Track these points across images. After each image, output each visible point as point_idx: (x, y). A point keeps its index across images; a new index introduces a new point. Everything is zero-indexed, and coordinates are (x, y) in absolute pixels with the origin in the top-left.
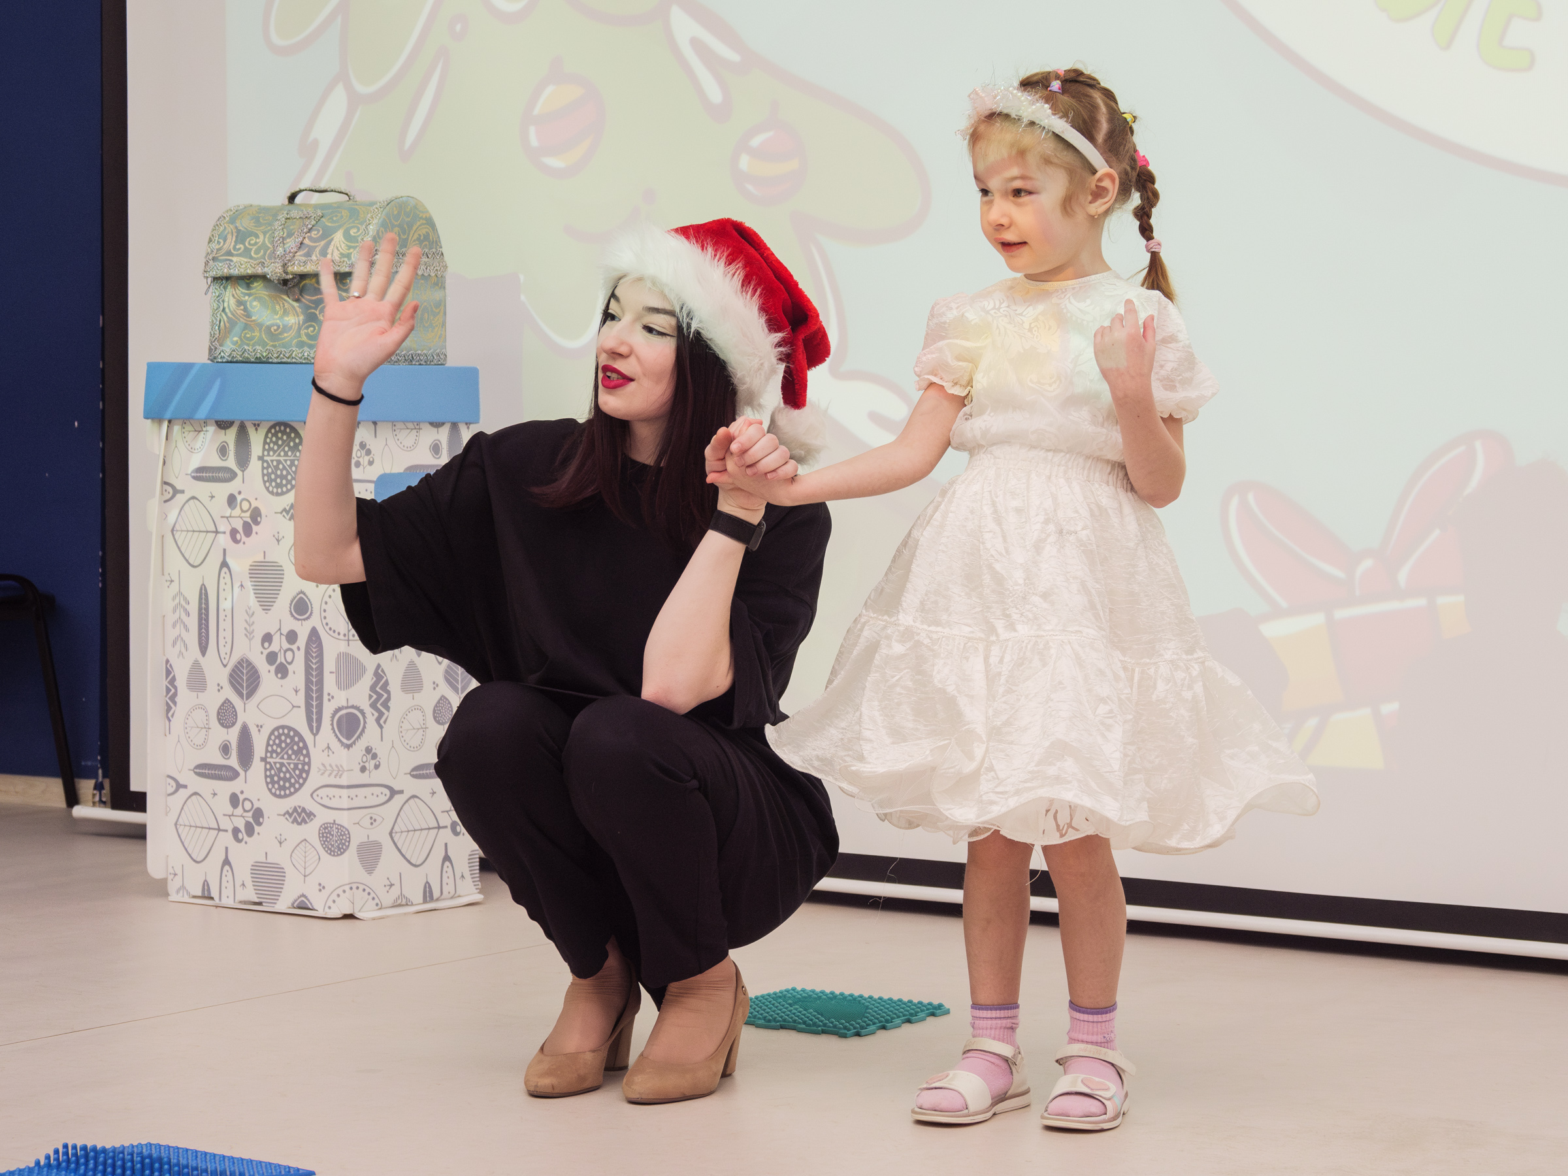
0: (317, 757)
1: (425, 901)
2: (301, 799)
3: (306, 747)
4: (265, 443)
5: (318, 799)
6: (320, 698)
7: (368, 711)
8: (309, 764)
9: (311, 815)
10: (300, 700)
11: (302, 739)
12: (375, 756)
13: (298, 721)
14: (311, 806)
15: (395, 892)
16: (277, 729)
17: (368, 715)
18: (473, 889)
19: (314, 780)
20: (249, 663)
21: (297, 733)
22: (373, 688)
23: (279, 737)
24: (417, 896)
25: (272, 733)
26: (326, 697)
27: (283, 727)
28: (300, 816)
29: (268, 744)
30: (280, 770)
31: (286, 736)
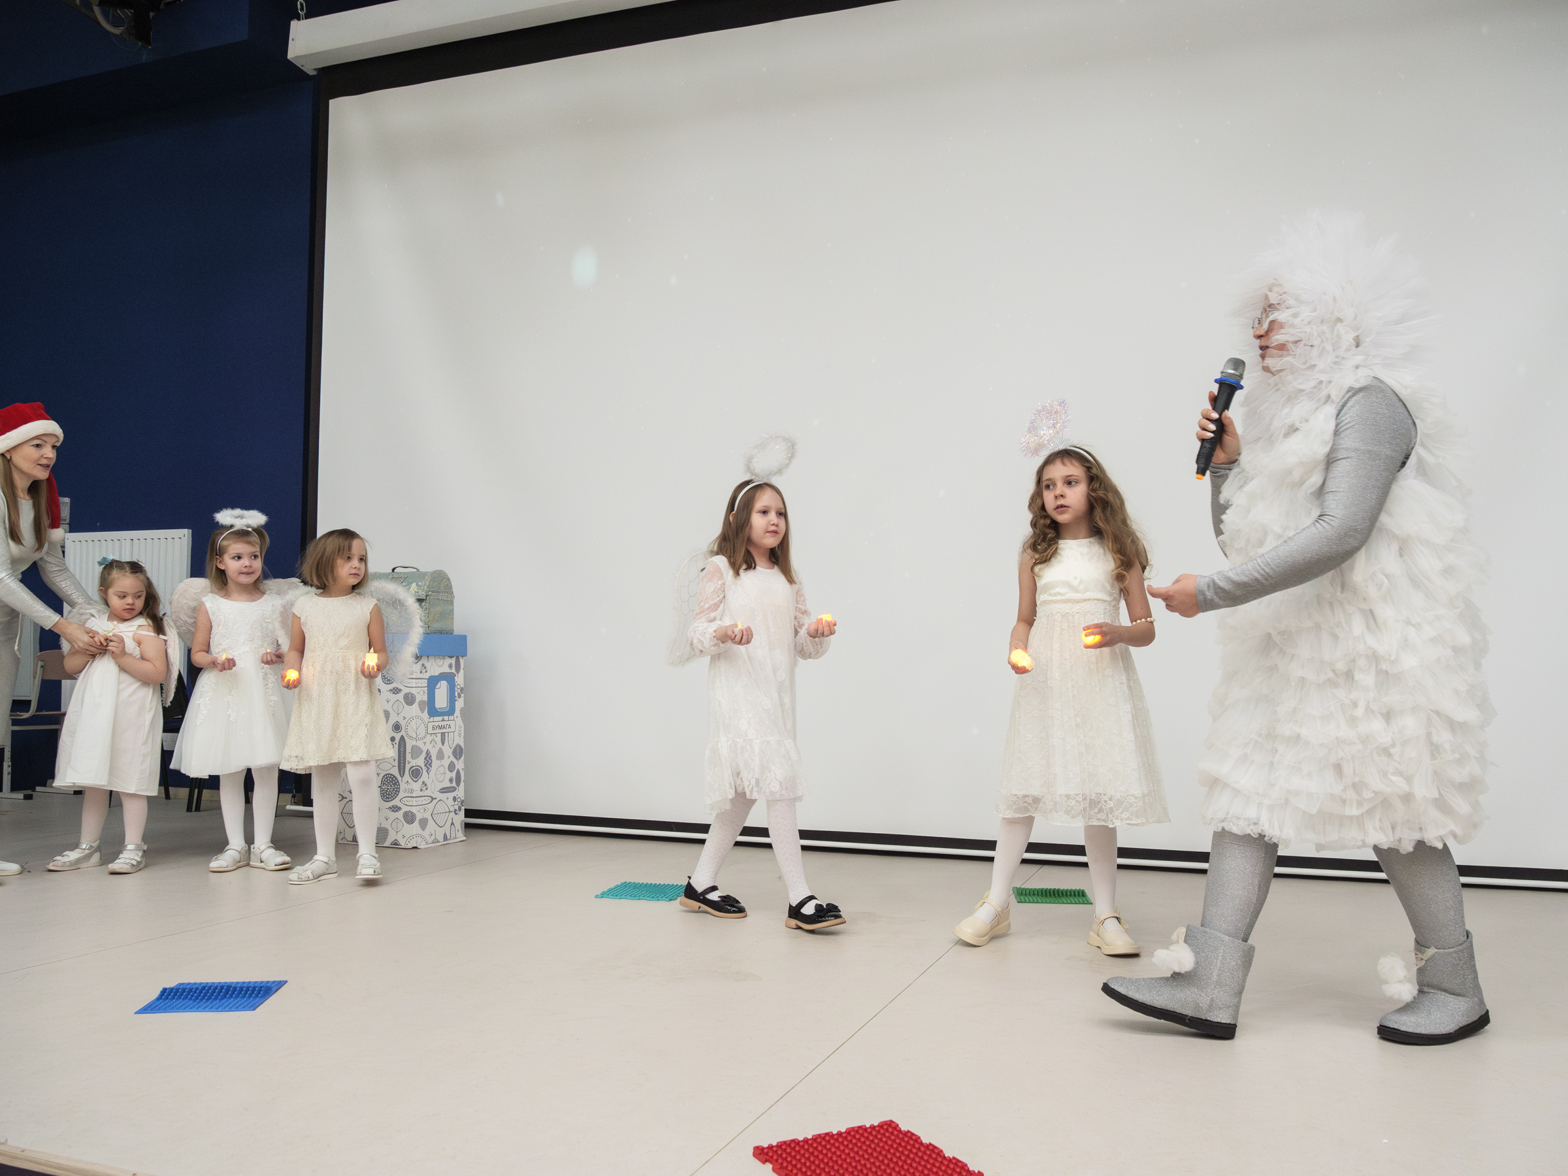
0: (403, 786)
1: (444, 841)
2: (396, 802)
3: (398, 782)
5: (403, 802)
6: (405, 763)
7: (424, 767)
8: (399, 788)
9: (400, 809)
10: (396, 763)
11: (396, 779)
12: (426, 785)
13: (395, 772)
14: (399, 805)
15: (433, 838)
16: (386, 775)
17: (424, 769)
18: (462, 835)
19: (401, 794)
21: (394, 776)
22: (425, 759)
23: (387, 778)
24: (441, 839)
25: (384, 776)
26: (407, 762)
27: (389, 774)
28: (396, 809)
29: (382, 781)
30: (387, 791)
31: (390, 778)
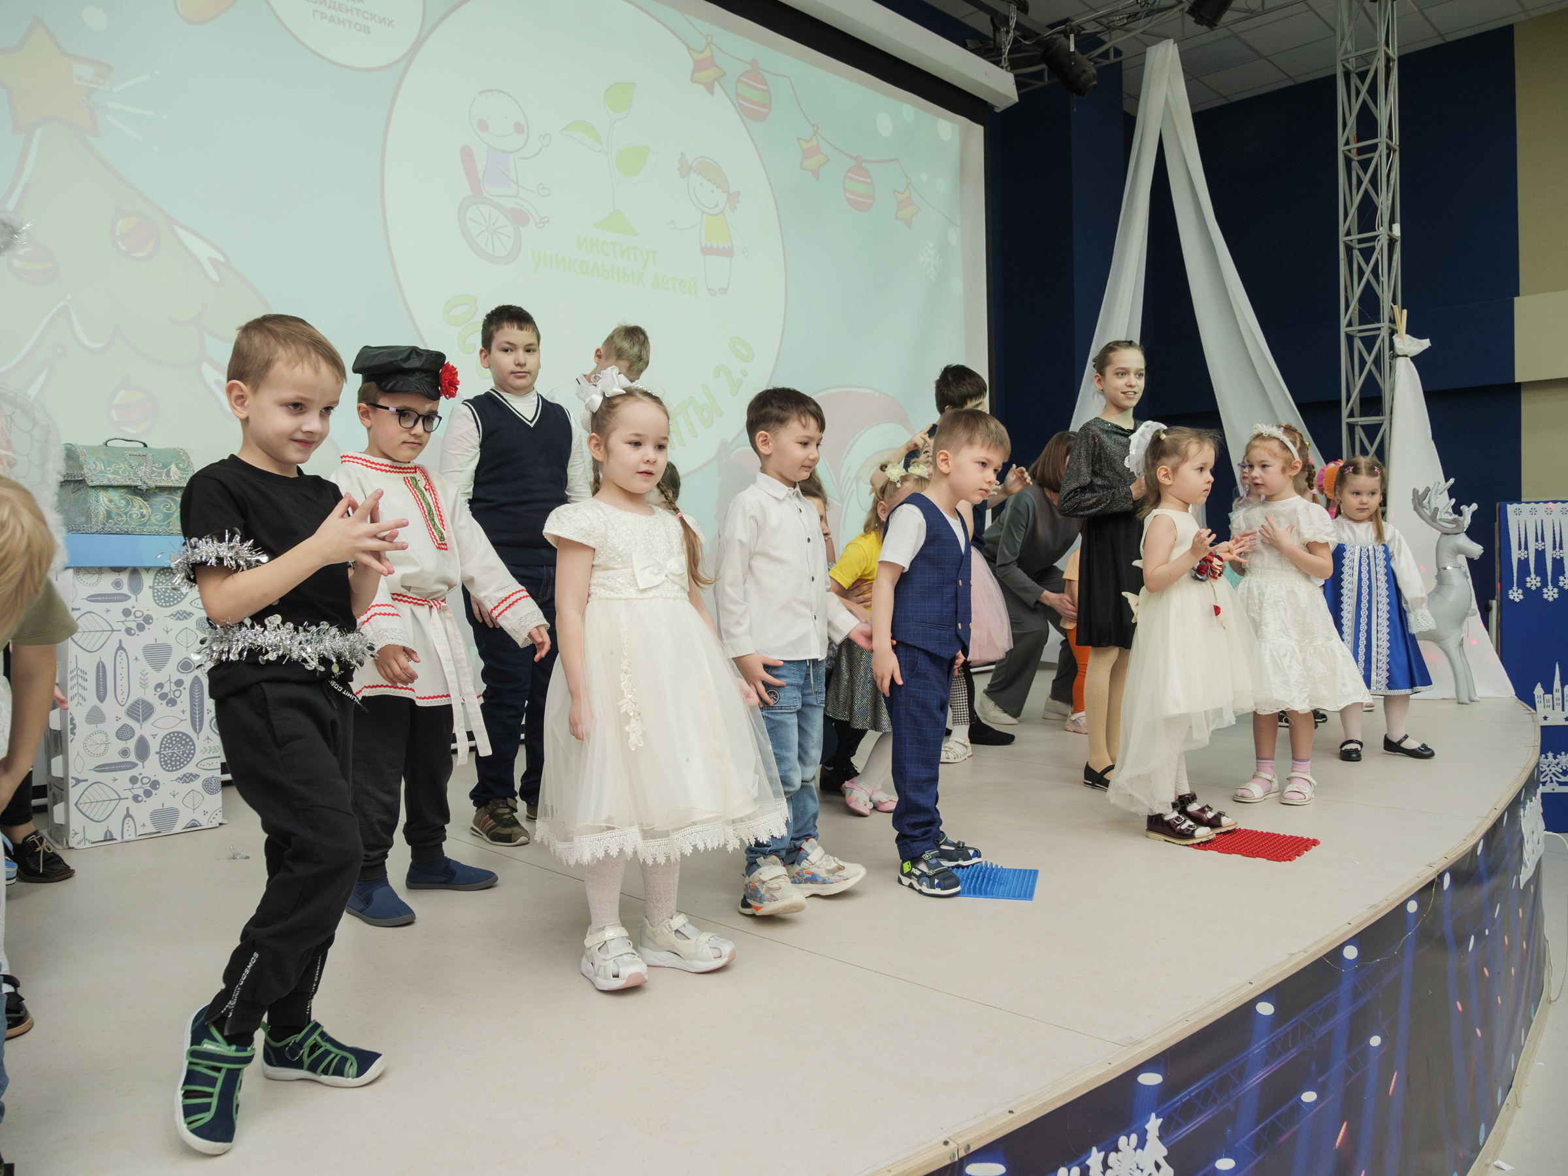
0: (200, 744)
2: (190, 768)
3: (191, 740)
4: (155, 578)
5: (202, 767)
6: (202, 713)
8: (194, 749)
9: (196, 776)
10: (187, 715)
11: (188, 736)
13: (187, 728)
14: (195, 771)
16: (169, 734)
19: (198, 756)
20: (144, 701)
21: (184, 734)
23: (171, 738)
25: (165, 737)
26: (205, 712)
27: (174, 733)
28: (189, 778)
29: (162, 744)
30: (172, 756)
31: (176, 737)
